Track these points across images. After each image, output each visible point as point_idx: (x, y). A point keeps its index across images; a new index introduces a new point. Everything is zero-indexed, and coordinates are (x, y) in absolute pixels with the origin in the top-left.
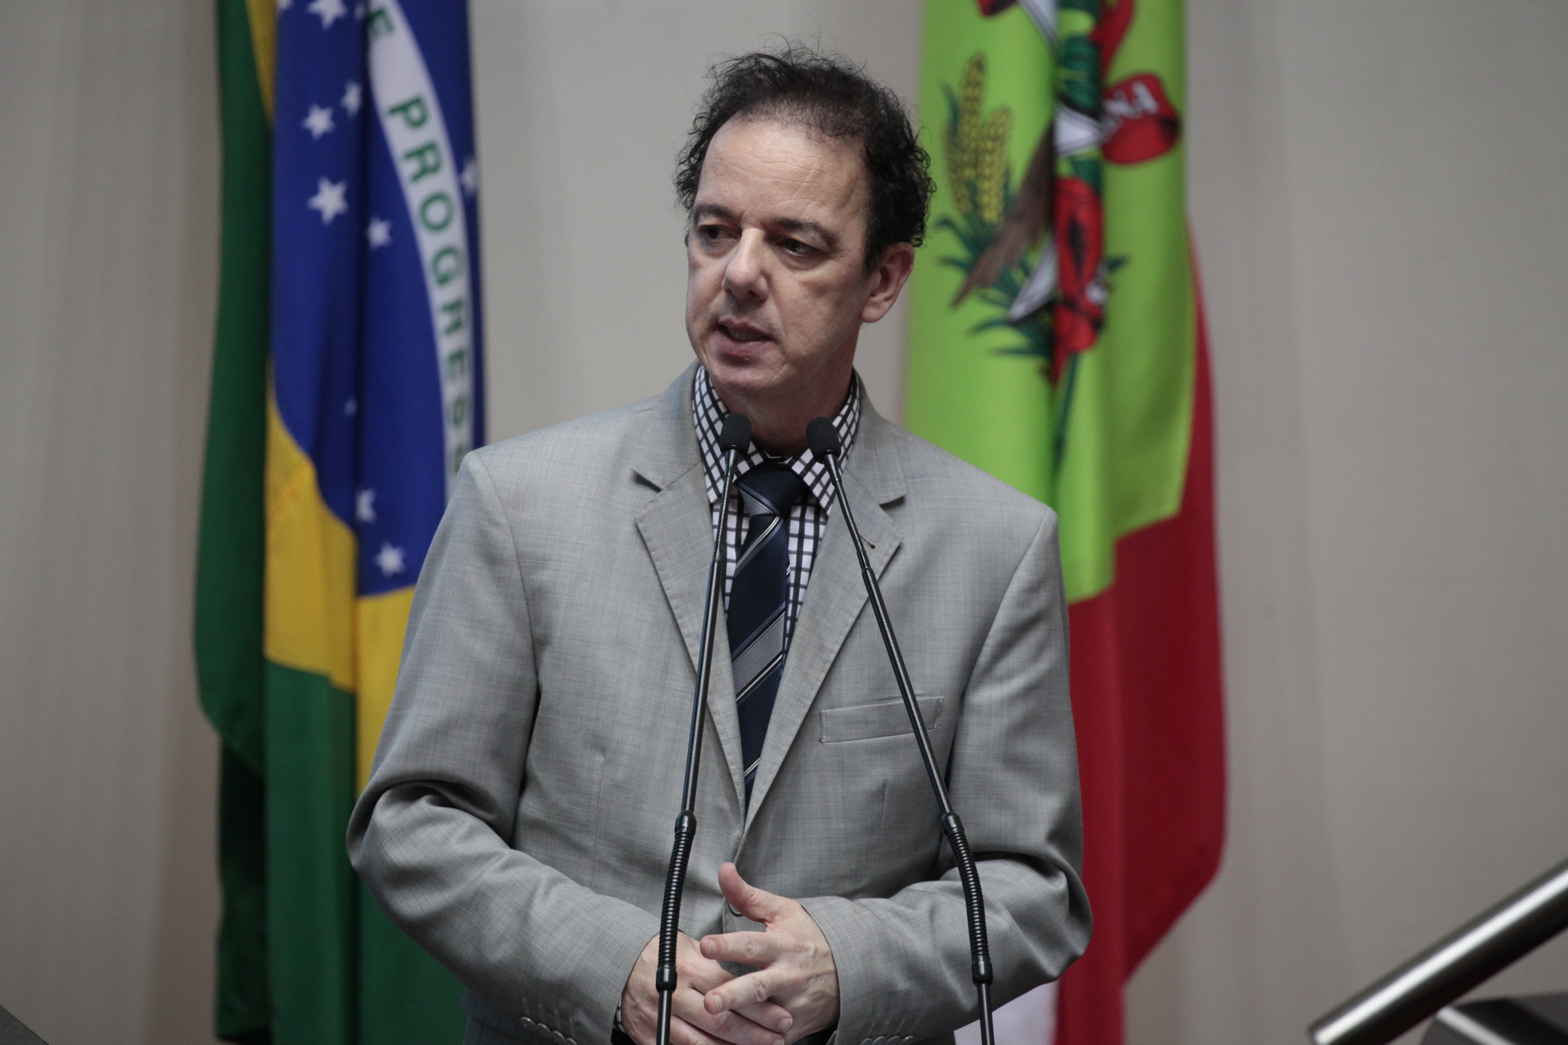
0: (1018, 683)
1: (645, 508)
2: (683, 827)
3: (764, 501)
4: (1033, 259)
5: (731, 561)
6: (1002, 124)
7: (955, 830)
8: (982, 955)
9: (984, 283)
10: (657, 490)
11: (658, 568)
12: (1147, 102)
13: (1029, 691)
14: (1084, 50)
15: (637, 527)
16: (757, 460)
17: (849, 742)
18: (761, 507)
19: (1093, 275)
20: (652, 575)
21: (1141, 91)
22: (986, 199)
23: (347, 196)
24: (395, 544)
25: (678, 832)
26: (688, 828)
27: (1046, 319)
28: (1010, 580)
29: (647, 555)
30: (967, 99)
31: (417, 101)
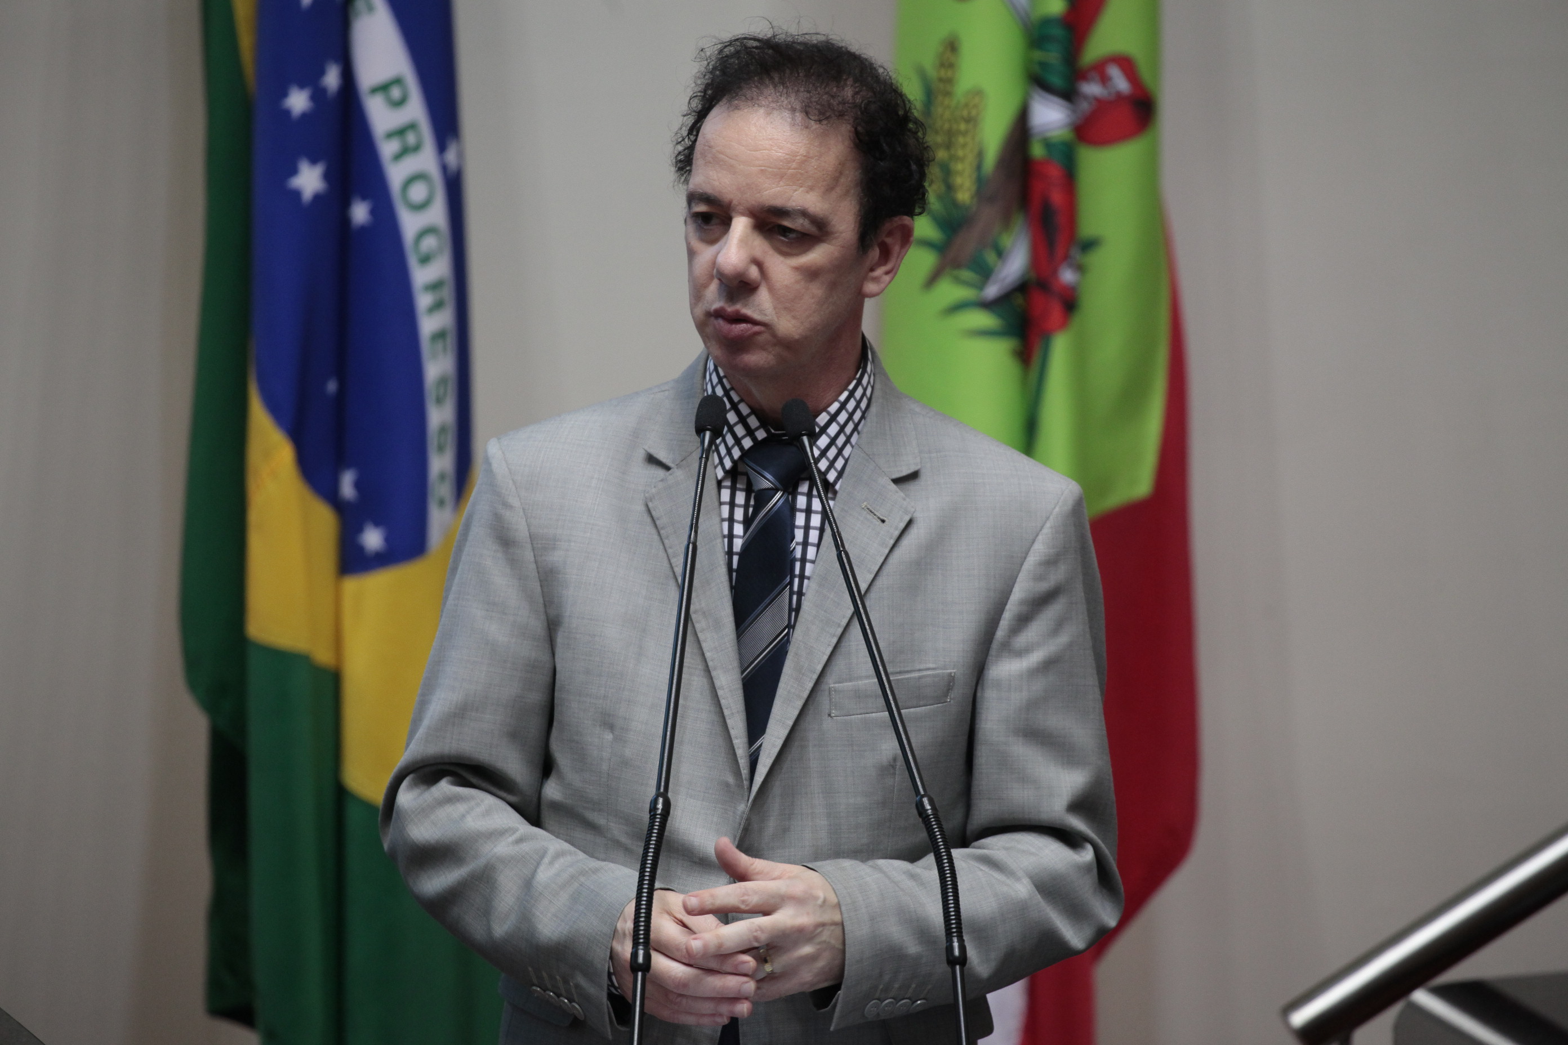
0: (1036, 657)
1: (655, 487)
2: (658, 809)
3: (768, 477)
4: (1006, 241)
5: (738, 537)
6: (975, 106)
7: (930, 812)
8: (956, 936)
9: (957, 264)
10: (667, 468)
11: (667, 546)
12: (1121, 83)
13: (1048, 665)
14: (1058, 32)
15: (647, 506)
16: (761, 435)
17: (859, 716)
18: (766, 481)
19: (1066, 257)
20: (662, 553)
21: (1115, 73)
22: (958, 180)
23: (327, 176)
24: (377, 524)
25: (652, 814)
26: (662, 810)
27: (1019, 300)
28: (1027, 553)
29: (657, 534)
30: (941, 80)
31: (398, 81)
